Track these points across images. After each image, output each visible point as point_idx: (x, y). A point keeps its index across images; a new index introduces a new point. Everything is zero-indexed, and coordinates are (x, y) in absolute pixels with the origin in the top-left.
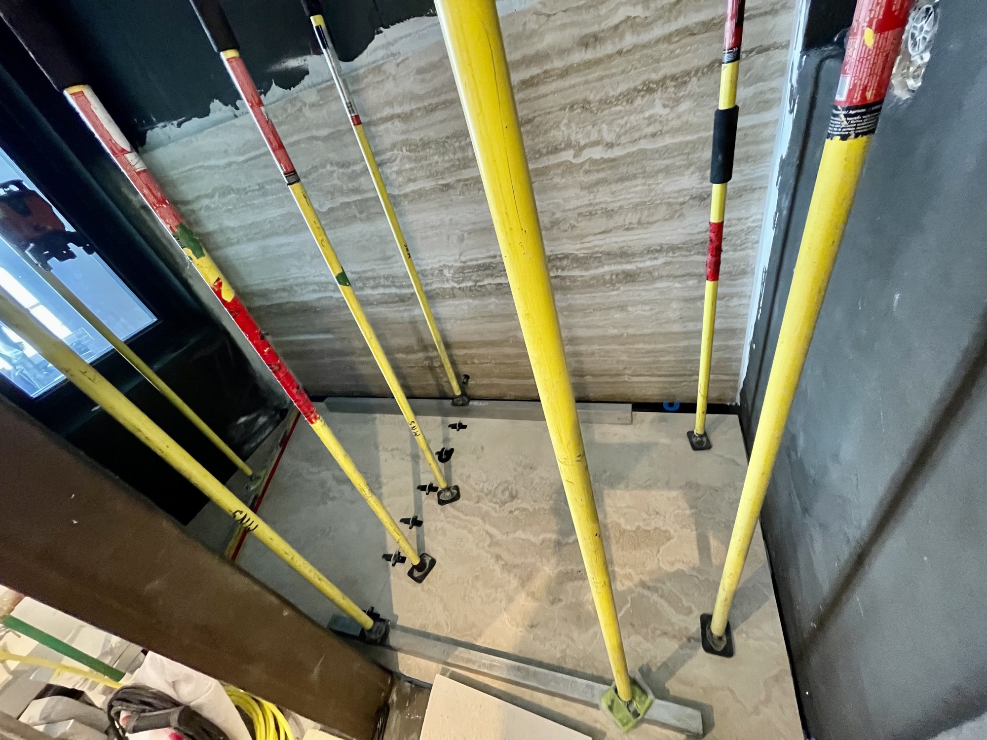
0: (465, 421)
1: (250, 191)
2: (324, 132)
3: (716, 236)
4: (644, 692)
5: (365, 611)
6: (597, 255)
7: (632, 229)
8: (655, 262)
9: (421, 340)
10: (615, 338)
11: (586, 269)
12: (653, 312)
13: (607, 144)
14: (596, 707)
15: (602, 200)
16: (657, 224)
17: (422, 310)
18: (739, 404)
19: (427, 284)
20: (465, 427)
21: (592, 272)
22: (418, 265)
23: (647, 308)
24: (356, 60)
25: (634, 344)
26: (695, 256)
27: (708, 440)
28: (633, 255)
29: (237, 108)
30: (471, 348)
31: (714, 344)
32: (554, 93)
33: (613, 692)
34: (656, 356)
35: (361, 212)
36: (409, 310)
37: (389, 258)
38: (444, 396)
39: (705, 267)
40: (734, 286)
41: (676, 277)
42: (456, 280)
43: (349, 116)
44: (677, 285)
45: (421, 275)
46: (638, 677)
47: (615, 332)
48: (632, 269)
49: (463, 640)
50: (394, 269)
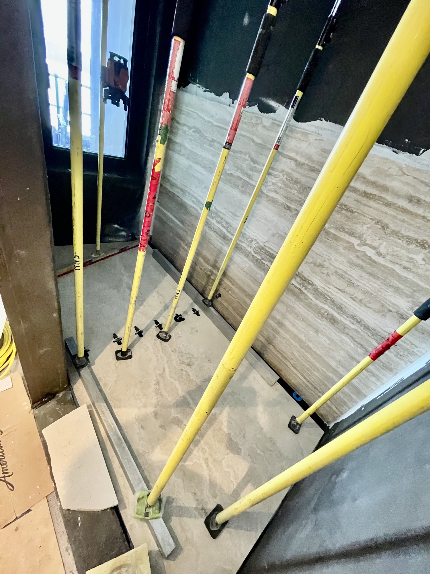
0: (201, 312)
1: (207, 139)
2: (259, 141)
3: (393, 340)
4: (160, 509)
5: (84, 348)
6: (328, 297)
7: (355, 300)
8: (351, 325)
9: (216, 261)
10: (300, 341)
11: (316, 299)
12: (329, 346)
13: (379, 252)
14: (134, 492)
15: (353, 275)
16: (368, 309)
17: (228, 250)
18: (330, 428)
19: (240, 241)
20: (198, 315)
21: (318, 302)
22: (245, 230)
23: (328, 342)
24: (300, 123)
25: (306, 352)
26: (374, 340)
27: (299, 429)
28: (344, 313)
29: (233, 103)
30: (233, 285)
31: (344, 388)
32: (374, 209)
33: (147, 494)
34: (311, 367)
35: (243, 187)
36: (223, 245)
37: (236, 216)
38: (202, 294)
39: (373, 349)
40: (379, 371)
41: (355, 341)
42: (254, 250)
43: (275, 143)
44: (352, 345)
45: (241, 234)
46: (164, 500)
47: (303, 338)
48: (338, 319)
49: (110, 402)
50: (233, 222)
